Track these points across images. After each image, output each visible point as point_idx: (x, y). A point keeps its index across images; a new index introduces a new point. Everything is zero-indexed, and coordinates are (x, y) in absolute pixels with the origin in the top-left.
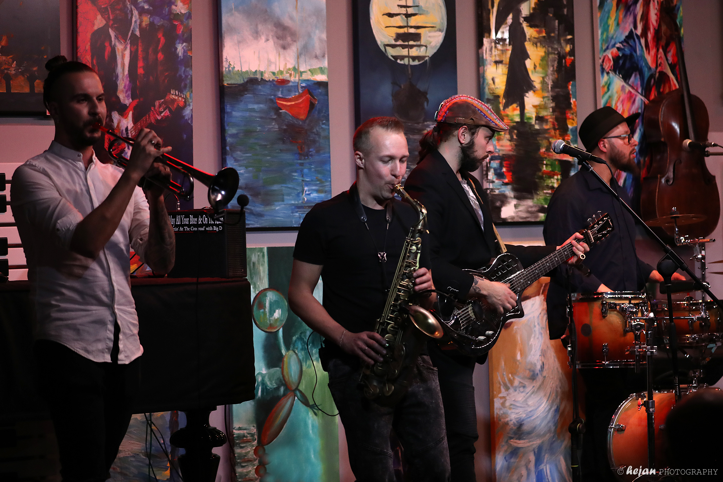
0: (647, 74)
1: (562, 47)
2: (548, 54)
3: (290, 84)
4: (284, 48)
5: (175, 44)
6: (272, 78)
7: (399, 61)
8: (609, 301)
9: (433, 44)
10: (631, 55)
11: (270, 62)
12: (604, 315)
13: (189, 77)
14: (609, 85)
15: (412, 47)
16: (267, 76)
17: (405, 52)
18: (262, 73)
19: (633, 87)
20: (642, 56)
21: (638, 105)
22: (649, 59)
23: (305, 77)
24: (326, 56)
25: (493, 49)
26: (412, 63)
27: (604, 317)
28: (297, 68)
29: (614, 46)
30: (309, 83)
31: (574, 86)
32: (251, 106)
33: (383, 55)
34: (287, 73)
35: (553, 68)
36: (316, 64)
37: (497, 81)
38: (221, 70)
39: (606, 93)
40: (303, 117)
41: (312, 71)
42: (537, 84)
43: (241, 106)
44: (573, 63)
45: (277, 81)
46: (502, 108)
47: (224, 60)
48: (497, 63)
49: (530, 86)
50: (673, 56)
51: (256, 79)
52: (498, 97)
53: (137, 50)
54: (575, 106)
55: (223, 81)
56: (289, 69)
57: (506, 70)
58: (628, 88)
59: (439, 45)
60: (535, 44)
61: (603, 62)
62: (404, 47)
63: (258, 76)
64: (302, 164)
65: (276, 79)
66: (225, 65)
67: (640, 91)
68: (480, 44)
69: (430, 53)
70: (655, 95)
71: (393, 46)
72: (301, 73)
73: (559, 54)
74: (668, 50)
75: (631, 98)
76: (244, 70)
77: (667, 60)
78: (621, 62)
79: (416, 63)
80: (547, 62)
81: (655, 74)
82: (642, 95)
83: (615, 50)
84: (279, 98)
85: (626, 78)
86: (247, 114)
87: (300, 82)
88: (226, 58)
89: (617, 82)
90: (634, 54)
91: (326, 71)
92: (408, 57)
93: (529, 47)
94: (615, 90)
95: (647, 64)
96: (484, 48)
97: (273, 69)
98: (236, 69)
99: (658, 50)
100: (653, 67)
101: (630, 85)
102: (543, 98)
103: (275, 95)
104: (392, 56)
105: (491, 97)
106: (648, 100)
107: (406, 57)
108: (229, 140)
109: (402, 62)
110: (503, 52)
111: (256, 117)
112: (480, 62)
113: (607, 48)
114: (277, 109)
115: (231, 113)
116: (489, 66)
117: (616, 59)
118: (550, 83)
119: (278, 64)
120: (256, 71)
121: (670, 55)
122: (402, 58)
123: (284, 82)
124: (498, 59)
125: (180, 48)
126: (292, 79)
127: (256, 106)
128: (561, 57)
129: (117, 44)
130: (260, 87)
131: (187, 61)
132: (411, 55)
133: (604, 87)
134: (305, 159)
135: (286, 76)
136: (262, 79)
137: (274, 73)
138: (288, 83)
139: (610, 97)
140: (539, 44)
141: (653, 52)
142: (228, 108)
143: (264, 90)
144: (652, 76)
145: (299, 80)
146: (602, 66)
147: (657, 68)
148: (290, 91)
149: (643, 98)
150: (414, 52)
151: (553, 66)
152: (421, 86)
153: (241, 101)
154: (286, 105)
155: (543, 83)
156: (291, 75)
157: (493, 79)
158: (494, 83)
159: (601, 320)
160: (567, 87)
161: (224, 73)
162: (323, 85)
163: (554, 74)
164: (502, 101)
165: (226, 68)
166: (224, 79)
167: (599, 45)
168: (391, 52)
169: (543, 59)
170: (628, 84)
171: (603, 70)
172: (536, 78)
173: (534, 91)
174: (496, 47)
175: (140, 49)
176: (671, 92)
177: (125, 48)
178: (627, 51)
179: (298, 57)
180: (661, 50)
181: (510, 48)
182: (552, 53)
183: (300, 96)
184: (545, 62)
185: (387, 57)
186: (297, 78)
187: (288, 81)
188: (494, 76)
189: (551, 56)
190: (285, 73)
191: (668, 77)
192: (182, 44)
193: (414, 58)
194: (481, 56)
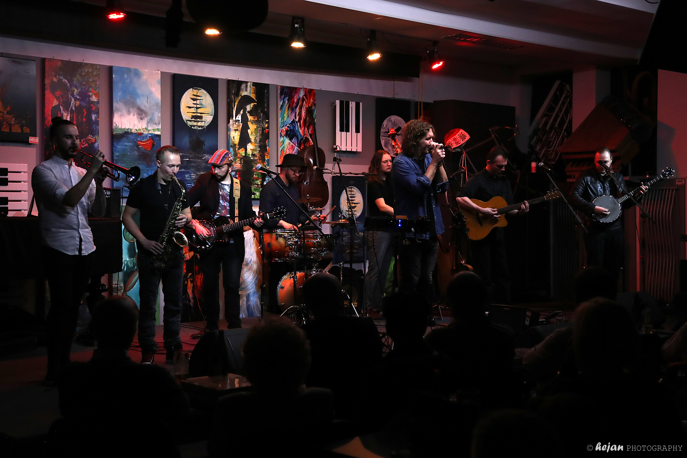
0: (300, 138)
1: (264, 125)
2: (258, 127)
3: (144, 135)
4: (141, 119)
5: (91, 115)
6: (136, 132)
7: (192, 127)
8: (279, 233)
9: (208, 121)
10: (293, 130)
11: (135, 125)
12: (277, 239)
13: (98, 129)
14: (283, 142)
15: (199, 121)
16: (133, 131)
17: (195, 124)
18: (131, 130)
19: (293, 143)
20: (298, 130)
21: (296, 150)
22: (301, 132)
23: (150, 132)
24: (160, 124)
25: (234, 124)
26: (199, 129)
27: (277, 240)
28: (147, 128)
29: (286, 125)
30: (152, 135)
31: (268, 142)
32: (126, 144)
33: (186, 125)
34: (142, 130)
35: (260, 134)
36: (156, 127)
37: (235, 138)
38: (112, 127)
39: (282, 145)
40: (149, 150)
41: (154, 130)
42: (253, 140)
43: (121, 143)
44: (269, 131)
45: (138, 133)
46: (237, 150)
47: (114, 123)
48: (235, 130)
49: (249, 141)
50: (311, 131)
51: (128, 132)
52: (236, 145)
53: (73, 116)
54: (269, 150)
55: (113, 132)
56: (144, 129)
57: (239, 134)
58: (291, 144)
59: (210, 121)
60: (252, 123)
61: (281, 132)
62: (195, 121)
63: (129, 131)
64: (148, 170)
65: (137, 132)
66: (114, 125)
67: (296, 145)
68: (228, 122)
69: (207, 125)
70: (303, 147)
71: (190, 121)
72: (149, 130)
73: (262, 128)
74: (309, 128)
75: (293, 148)
76: (123, 128)
77: (309, 132)
78: (289, 132)
79: (200, 129)
80: (257, 131)
81: (303, 138)
82: (297, 147)
83: (286, 127)
84: (139, 141)
85: (291, 139)
86: (124, 147)
87: (148, 135)
88: (115, 122)
89: (287, 141)
90: (295, 130)
91: (160, 130)
92: (197, 126)
94: (286, 145)
95: (300, 133)
96: (230, 124)
97: (136, 128)
98: (119, 127)
99: (305, 128)
100: (303, 135)
101: (292, 142)
102: (255, 146)
103: (137, 140)
104: (189, 125)
105: (232, 145)
106: (300, 149)
107: (196, 126)
108: (115, 158)
109: (194, 128)
110: (239, 126)
111: (128, 149)
112: (228, 130)
113: (283, 126)
114: (138, 145)
115: (116, 146)
116: (232, 131)
117: (287, 131)
118: (258, 140)
119: (138, 126)
120: (128, 128)
121: (310, 130)
122: (194, 126)
123: (141, 134)
124: (236, 129)
125: (94, 117)
126: (145, 133)
127: (128, 144)
128: (263, 129)
129: (64, 113)
130: (130, 135)
131: (97, 123)
132: (198, 125)
133: (281, 142)
134: (149, 168)
135: (142, 131)
136: (131, 132)
137: (136, 130)
138: (143, 135)
139: (283, 147)
140: (254, 123)
141: (303, 129)
142: (115, 144)
143: (131, 137)
144: (302, 139)
145: (148, 133)
146: (281, 133)
147: (304, 135)
148: (143, 138)
149: (298, 148)
150: (199, 124)
152: (202, 139)
153: (121, 141)
154: (142, 144)
155: (255, 139)
156: (144, 131)
157: (234, 137)
158: (234, 139)
159: (275, 241)
160: (266, 142)
161: (114, 128)
162: (159, 136)
163: (260, 136)
164: (237, 146)
165: (115, 126)
166: (114, 131)
167: (280, 125)
168: (189, 123)
169: (255, 129)
170: (291, 142)
171: (281, 135)
172: (252, 138)
173: (251, 143)
174: (235, 123)
175: (75, 116)
176: (310, 146)
177: (68, 115)
178: (292, 128)
179: (148, 123)
180: (306, 128)
181: (241, 124)
182: (259, 127)
183: (148, 140)
184: (256, 131)
185: (188, 125)
186: (147, 133)
187: (143, 134)
188: (234, 136)
189: (259, 129)
190: (141, 130)
191: (309, 140)
192: (95, 115)
193: (199, 127)
194: (229, 127)
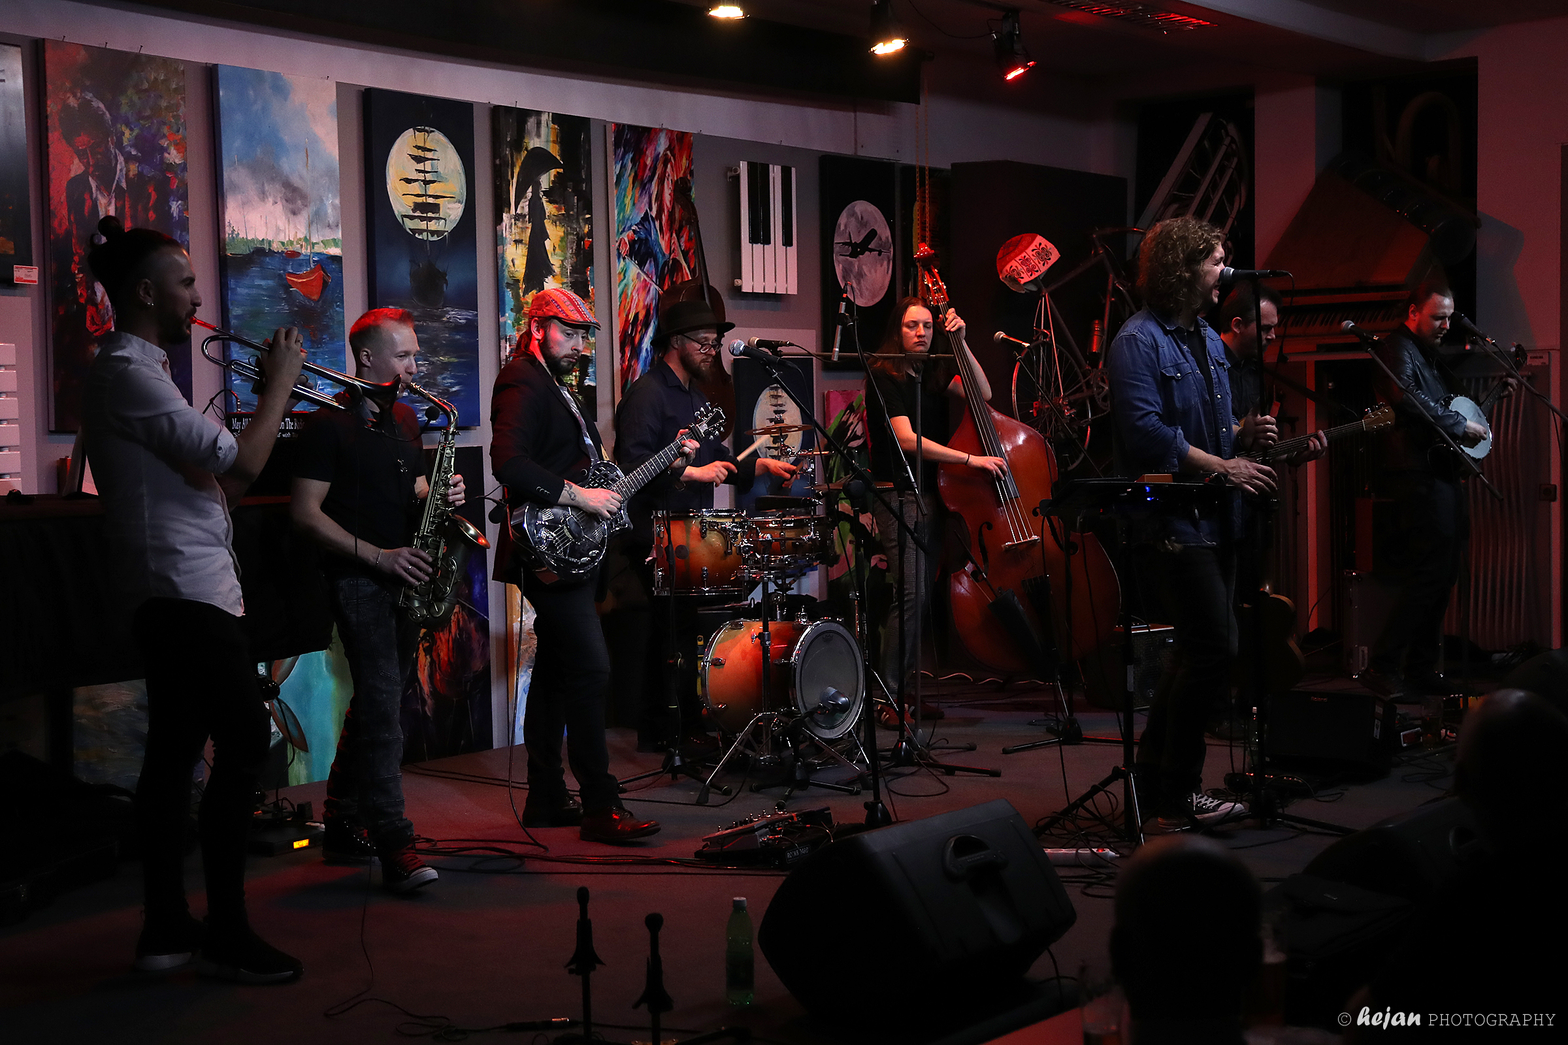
0: (661, 261)
1: (580, 227)
2: (567, 234)
3: (301, 257)
4: (294, 213)
5: (169, 202)
6: (281, 249)
7: (417, 235)
8: (708, 519)
9: (452, 217)
10: (647, 239)
11: (278, 230)
12: (703, 535)
14: (625, 272)
15: (431, 219)
16: (276, 247)
17: (423, 225)
18: (270, 243)
19: (648, 276)
20: (657, 240)
21: (653, 295)
22: (663, 244)
23: (317, 249)
24: (340, 226)
25: (513, 226)
26: (431, 239)
27: (703, 538)
28: (308, 238)
29: (630, 228)
31: (592, 271)
32: (257, 282)
33: (400, 227)
34: (298, 243)
35: (572, 251)
36: (329, 235)
37: (516, 262)
38: (221, 236)
39: (623, 280)
40: (315, 297)
41: (325, 243)
42: (557, 270)
43: (247, 281)
44: (591, 245)
45: (286, 253)
46: (521, 294)
47: (227, 224)
48: (517, 242)
49: (549, 271)
50: (685, 242)
51: (263, 249)
52: (518, 281)
53: (124, 206)
54: (593, 294)
55: (226, 250)
56: (300, 239)
57: (525, 252)
58: (643, 276)
59: (458, 219)
60: (554, 222)
61: (619, 246)
62: (422, 219)
63: (265, 247)
64: (314, 354)
65: (286, 251)
66: (228, 230)
67: (654, 280)
68: (498, 220)
69: (450, 227)
70: (668, 284)
71: (411, 218)
72: (314, 244)
73: (577, 234)
74: (681, 235)
75: (646, 286)
76: (249, 238)
77: (680, 246)
78: (637, 246)
79: (435, 238)
80: (567, 244)
81: (669, 262)
82: (656, 284)
83: (631, 232)
84: (290, 274)
85: (641, 265)
86: (254, 291)
87: (312, 256)
88: (229, 222)
89: (634, 269)
90: (650, 238)
91: (340, 243)
92: (427, 230)
93: (548, 224)
94: (630, 281)
95: (661, 249)
96: (504, 224)
97: (282, 238)
98: (241, 236)
99: (671, 235)
100: (667, 253)
101: (645, 273)
102: (563, 284)
103: (284, 270)
104: (410, 229)
105: (511, 282)
106: (662, 290)
107: (425, 231)
109: (420, 237)
110: (523, 229)
111: (264, 296)
112: (497, 240)
113: (623, 231)
114: (287, 287)
116: (508, 245)
117: (632, 243)
118: (569, 268)
119: (287, 233)
120: (263, 240)
122: (421, 231)
123: (295, 254)
124: (517, 238)
126: (303, 251)
127: (263, 283)
128: (580, 238)
129: (100, 197)
130: (268, 259)
132: (429, 229)
133: (620, 273)
135: (296, 247)
136: (269, 249)
137: (283, 243)
138: (299, 256)
139: (626, 285)
140: (558, 223)
141: (666, 238)
144: (666, 263)
145: (311, 253)
146: (618, 249)
147: (670, 254)
148: (301, 265)
149: (657, 287)
150: (433, 225)
151: (572, 248)
152: (440, 266)
154: (296, 282)
155: (562, 267)
156: (302, 245)
157: (513, 261)
158: (514, 265)
159: (700, 541)
160: (586, 273)
161: (227, 240)
163: (573, 257)
164: (522, 286)
165: (229, 234)
166: (227, 247)
167: (614, 227)
168: (409, 224)
169: (562, 239)
170: (643, 271)
171: (619, 255)
172: (555, 261)
173: (553, 276)
174: (515, 224)
175: (127, 206)
177: (109, 204)
178: (643, 236)
179: (310, 225)
180: (674, 235)
181: (530, 225)
182: (571, 234)
183: (312, 272)
184: (564, 244)
185: (406, 230)
186: (309, 251)
187: (299, 254)
188: (515, 257)
189: (570, 237)
190: (295, 243)
191: (681, 265)
193: (433, 233)
194: (499, 233)
